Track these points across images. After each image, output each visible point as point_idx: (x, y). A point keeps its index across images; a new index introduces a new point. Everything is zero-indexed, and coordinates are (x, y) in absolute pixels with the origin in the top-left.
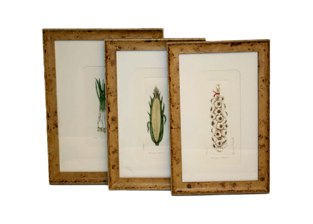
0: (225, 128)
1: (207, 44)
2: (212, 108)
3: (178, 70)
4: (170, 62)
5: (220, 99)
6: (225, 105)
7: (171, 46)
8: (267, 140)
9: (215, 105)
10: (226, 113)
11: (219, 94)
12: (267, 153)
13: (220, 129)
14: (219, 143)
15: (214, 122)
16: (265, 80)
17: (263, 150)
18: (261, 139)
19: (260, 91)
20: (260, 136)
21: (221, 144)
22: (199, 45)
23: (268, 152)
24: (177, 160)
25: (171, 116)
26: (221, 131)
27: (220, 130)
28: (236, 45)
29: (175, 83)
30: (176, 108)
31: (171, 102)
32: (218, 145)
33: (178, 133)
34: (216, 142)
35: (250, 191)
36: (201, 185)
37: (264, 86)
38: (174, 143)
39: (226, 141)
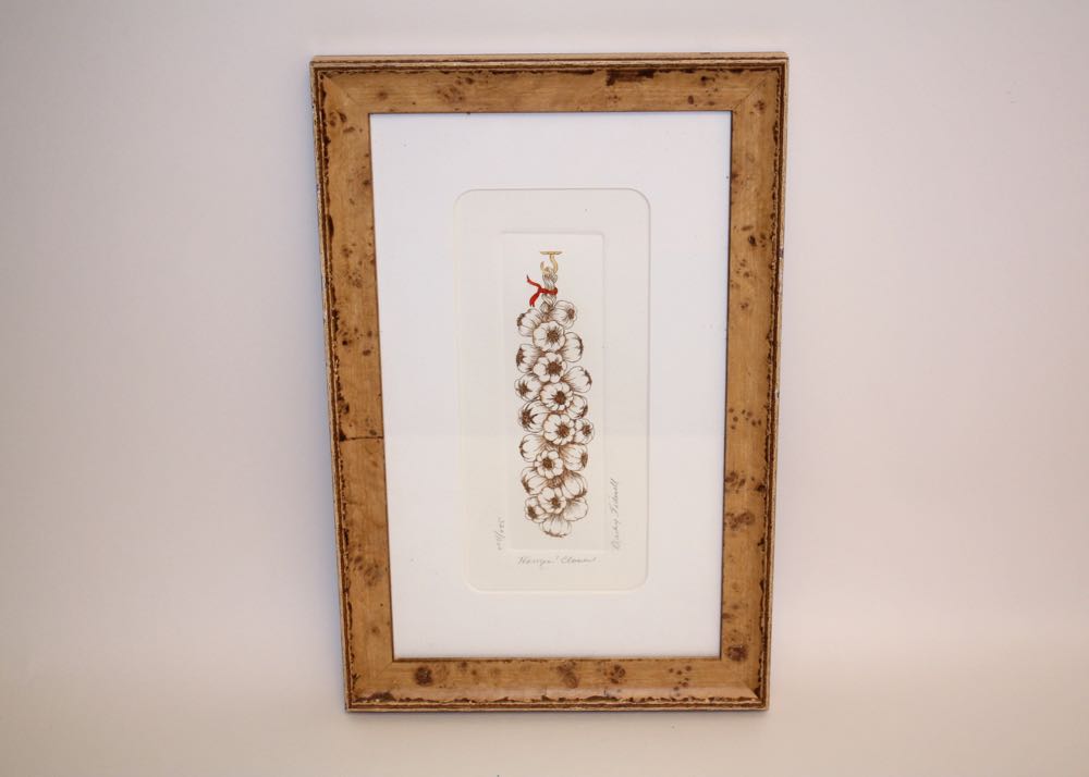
0: (580, 437)
1: (494, 73)
2: (524, 354)
3: (368, 183)
4: (330, 148)
5: (560, 314)
6: (580, 341)
7: (329, 76)
8: (759, 497)
9: (534, 339)
10: (587, 374)
11: (555, 292)
12: (760, 548)
13: (557, 442)
14: (555, 502)
15: (532, 414)
16: (757, 237)
17: (746, 537)
18: (737, 492)
19: (738, 286)
20: (731, 479)
21: (564, 505)
22: (461, 75)
23: (765, 544)
24: (369, 570)
25: (339, 389)
26: (560, 449)
27: (557, 446)
28: (630, 80)
29: (354, 245)
30: (361, 348)
31: (336, 329)
32: (549, 508)
33: (372, 458)
34: (540, 498)
35: (686, 699)
36: (474, 673)
37: (755, 264)
38: (356, 499)
39: (583, 493)
